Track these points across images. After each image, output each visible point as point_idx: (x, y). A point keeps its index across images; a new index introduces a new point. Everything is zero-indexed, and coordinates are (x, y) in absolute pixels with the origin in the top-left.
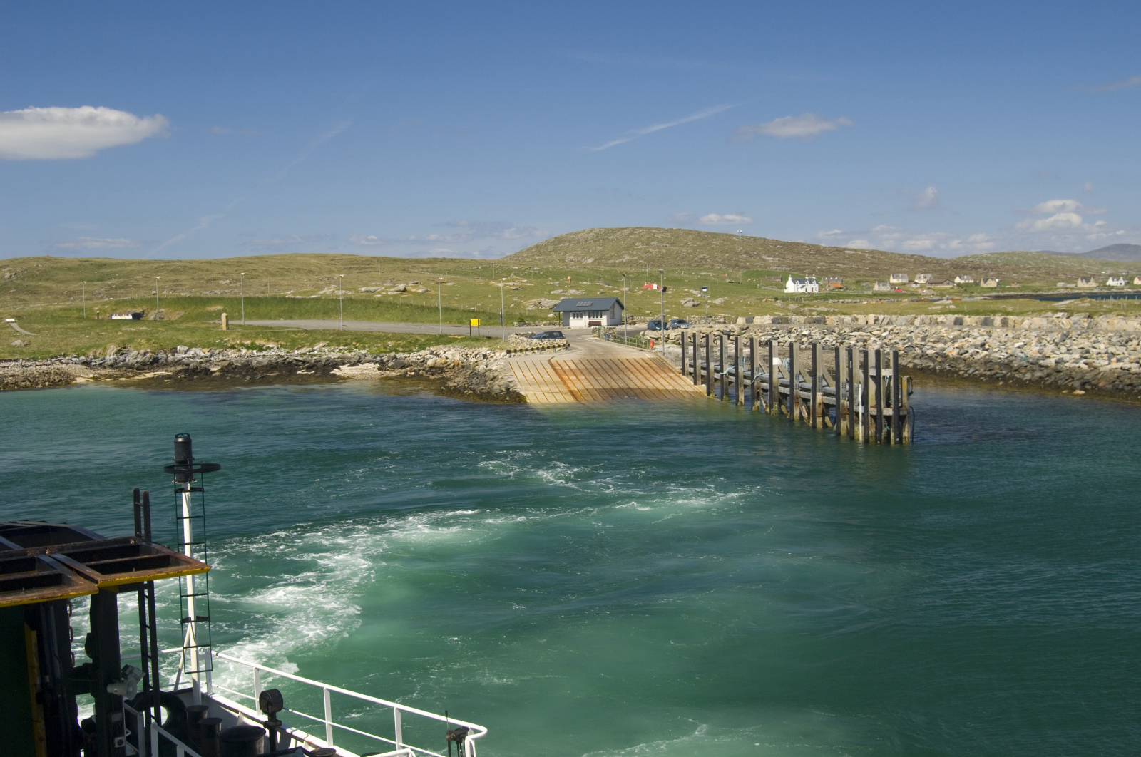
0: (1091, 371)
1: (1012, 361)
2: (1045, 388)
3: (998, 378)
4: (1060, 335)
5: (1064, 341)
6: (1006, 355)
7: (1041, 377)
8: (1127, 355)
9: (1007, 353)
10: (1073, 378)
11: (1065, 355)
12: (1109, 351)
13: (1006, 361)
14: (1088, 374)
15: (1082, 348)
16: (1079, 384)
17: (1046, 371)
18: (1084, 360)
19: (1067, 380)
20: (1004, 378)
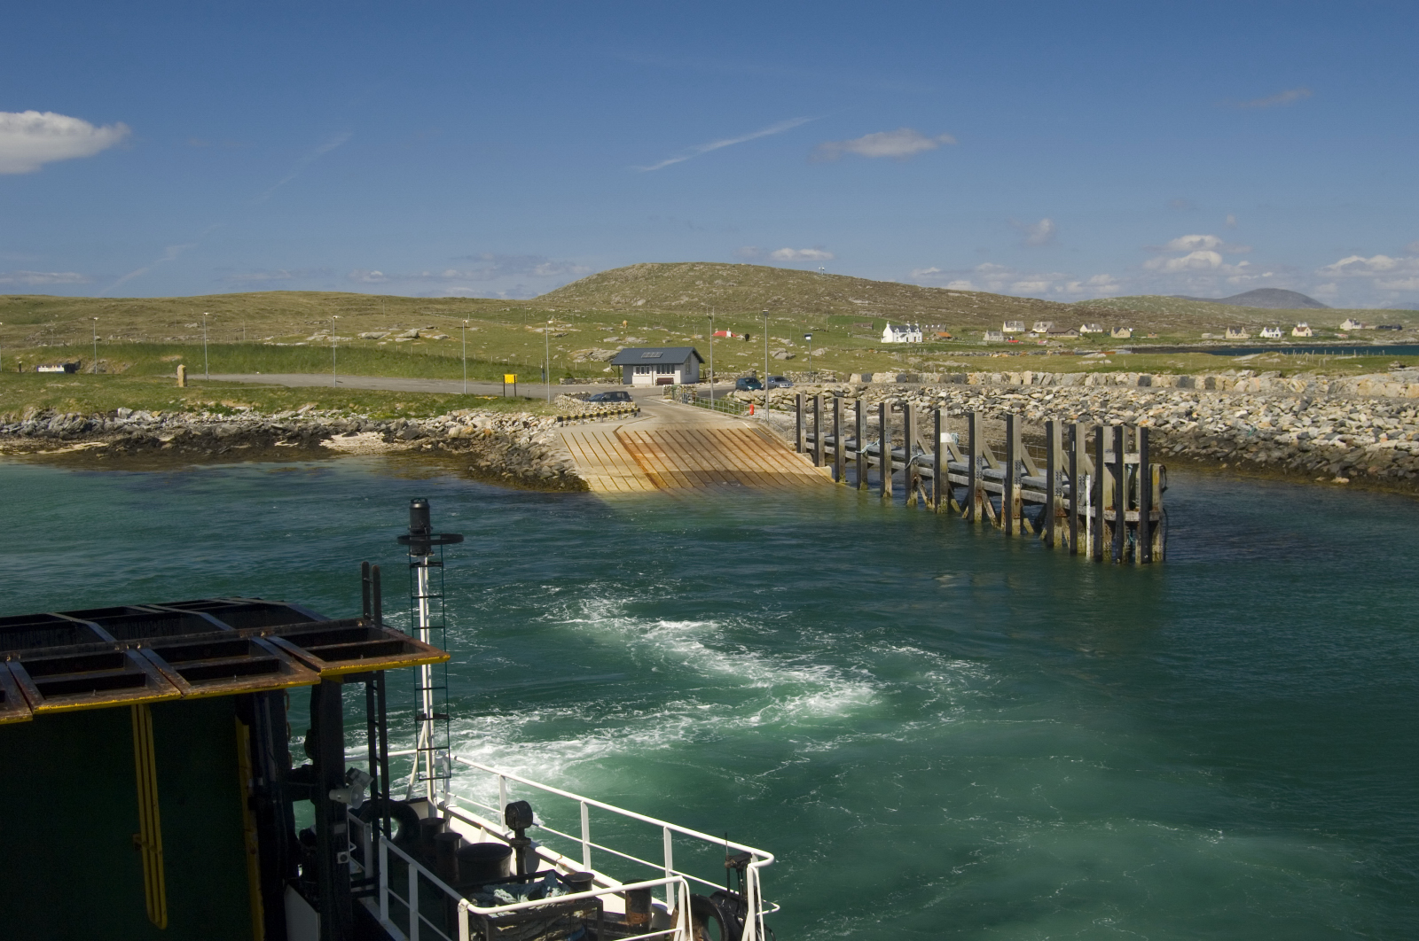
0: (1352, 451)
1: (1234, 436)
2: (1288, 473)
3: (1219, 458)
4: (1298, 402)
5: (1306, 409)
6: (1225, 428)
7: (1280, 459)
8: (1401, 430)
9: (1225, 425)
10: (1328, 460)
11: (1310, 429)
12: (1374, 424)
13: (1226, 435)
14: (1349, 456)
15: (1334, 420)
16: (1338, 469)
17: (1287, 451)
18: (1339, 436)
19: (1319, 462)
20: (1226, 458)
